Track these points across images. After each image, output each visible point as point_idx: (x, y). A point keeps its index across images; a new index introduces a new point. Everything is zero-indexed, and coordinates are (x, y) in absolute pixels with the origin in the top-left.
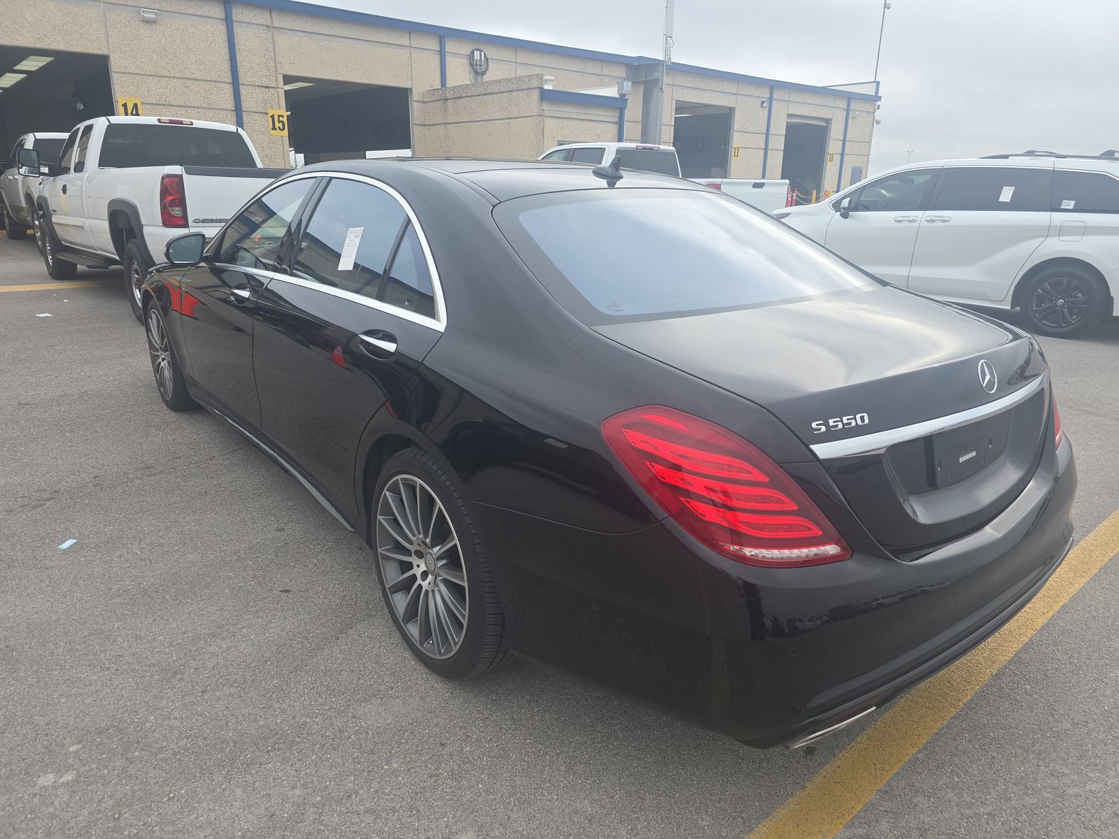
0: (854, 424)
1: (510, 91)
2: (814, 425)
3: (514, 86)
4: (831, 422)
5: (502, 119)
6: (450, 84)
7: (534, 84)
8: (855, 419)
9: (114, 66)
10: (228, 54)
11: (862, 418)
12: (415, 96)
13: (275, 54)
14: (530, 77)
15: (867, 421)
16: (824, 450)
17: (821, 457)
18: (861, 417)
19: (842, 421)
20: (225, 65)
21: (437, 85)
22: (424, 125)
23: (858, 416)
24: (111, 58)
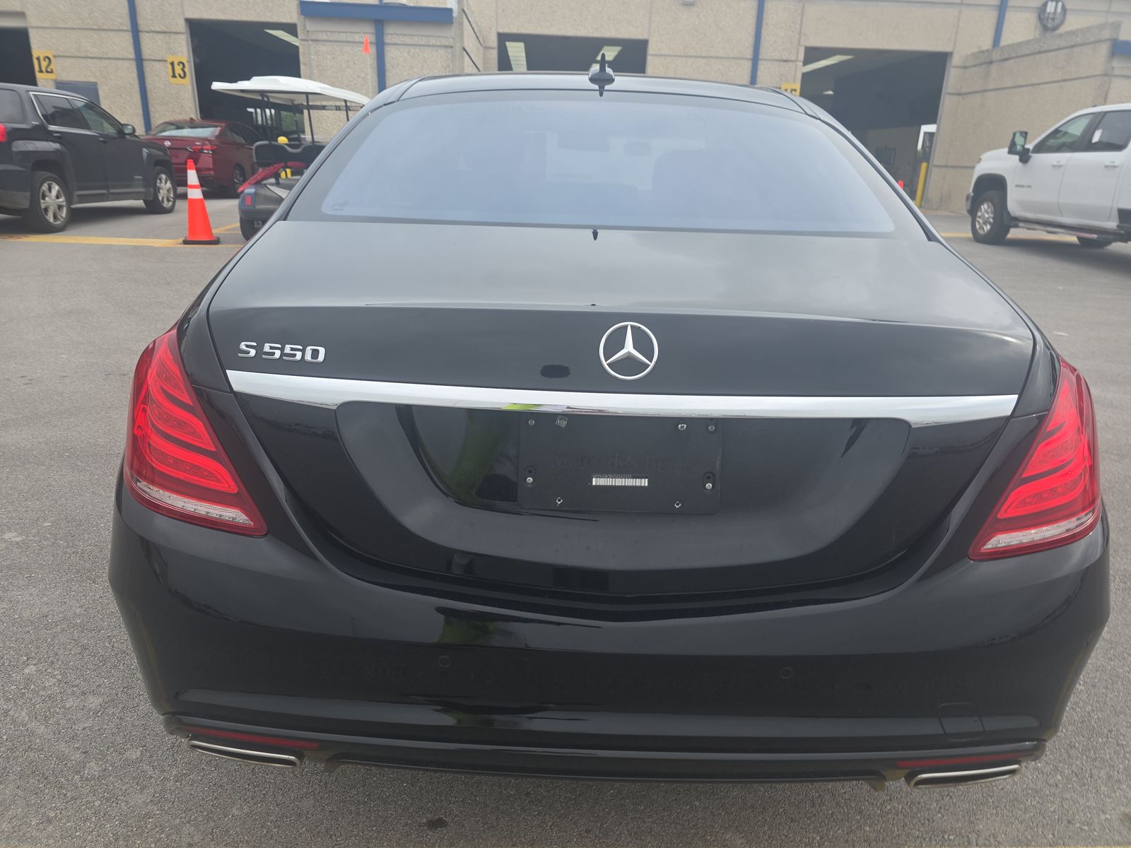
0: (299, 355)
1: (1072, 47)
2: (243, 346)
3: (1078, 40)
4: (267, 348)
5: (1054, 82)
6: (1005, 41)
7: (1106, 34)
8: (303, 351)
9: (651, 49)
10: (754, 30)
11: (315, 354)
12: (956, 60)
13: (801, 26)
14: (1102, 27)
15: (321, 358)
16: (241, 381)
17: (236, 387)
18: (313, 350)
19: (282, 349)
20: (749, 41)
21: (987, 44)
22: (959, 94)
23: (309, 350)
24: (650, 42)
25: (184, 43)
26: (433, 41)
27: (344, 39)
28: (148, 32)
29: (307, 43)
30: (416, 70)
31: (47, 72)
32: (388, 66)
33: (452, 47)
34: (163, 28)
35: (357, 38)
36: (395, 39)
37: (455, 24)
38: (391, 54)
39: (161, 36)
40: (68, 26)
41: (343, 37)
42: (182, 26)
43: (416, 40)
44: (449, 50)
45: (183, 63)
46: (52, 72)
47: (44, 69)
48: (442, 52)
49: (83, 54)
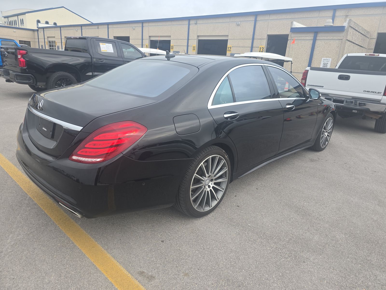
25: (265, 42)
26: (335, 38)
27: (303, 39)
28: (256, 39)
29: (290, 41)
30: (326, 48)
31: (229, 51)
32: (316, 47)
33: (342, 40)
34: (261, 38)
35: (307, 38)
36: (321, 38)
37: (345, 31)
38: (318, 43)
39: (259, 40)
40: (237, 39)
41: (303, 38)
42: (266, 37)
43: (328, 38)
44: (341, 41)
45: (263, 48)
46: (230, 51)
47: (229, 50)
48: (337, 41)
49: (239, 46)
